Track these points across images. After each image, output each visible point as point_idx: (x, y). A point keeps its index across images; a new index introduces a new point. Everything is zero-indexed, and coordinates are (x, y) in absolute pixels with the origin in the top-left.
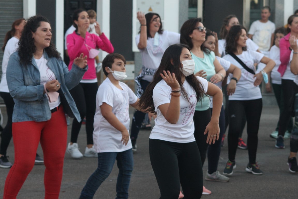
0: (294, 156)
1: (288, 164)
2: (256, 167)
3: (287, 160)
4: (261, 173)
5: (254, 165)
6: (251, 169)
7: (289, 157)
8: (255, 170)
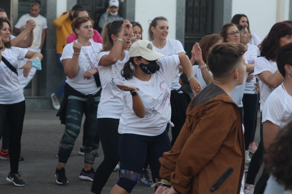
0: (63, 166)
1: (56, 176)
2: (19, 178)
3: (54, 171)
4: (24, 185)
5: (17, 175)
6: (13, 179)
7: (57, 168)
8: (17, 180)
